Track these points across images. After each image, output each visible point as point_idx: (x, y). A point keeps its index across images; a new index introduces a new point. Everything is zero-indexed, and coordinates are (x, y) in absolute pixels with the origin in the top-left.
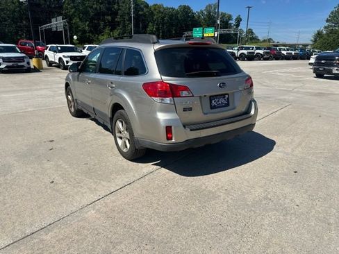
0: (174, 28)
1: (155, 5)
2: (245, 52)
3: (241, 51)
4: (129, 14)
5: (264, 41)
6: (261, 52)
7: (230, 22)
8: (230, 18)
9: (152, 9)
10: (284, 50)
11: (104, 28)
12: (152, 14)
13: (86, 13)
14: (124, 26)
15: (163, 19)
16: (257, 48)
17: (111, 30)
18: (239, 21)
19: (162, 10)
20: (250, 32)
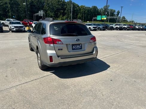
0: (89, 16)
1: (82, 6)
2: (118, 26)
3: (116, 26)
4: (71, 9)
5: (130, 22)
6: (126, 27)
7: (115, 13)
8: (114, 11)
9: (81, 7)
10: (137, 26)
11: (60, 15)
12: (80, 9)
13: (53, 9)
14: (68, 15)
15: (85, 12)
16: (124, 25)
17: (63, 16)
18: (118, 13)
19: (84, 8)
20: (124, 18)
